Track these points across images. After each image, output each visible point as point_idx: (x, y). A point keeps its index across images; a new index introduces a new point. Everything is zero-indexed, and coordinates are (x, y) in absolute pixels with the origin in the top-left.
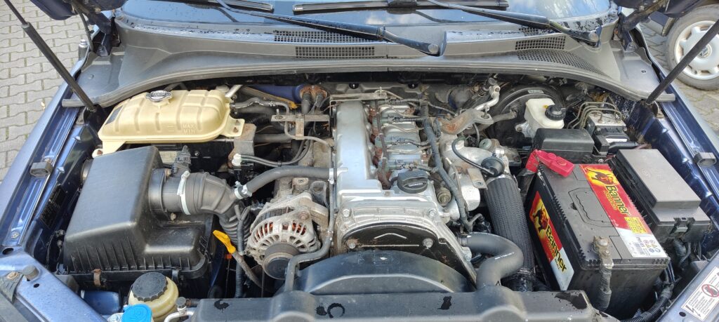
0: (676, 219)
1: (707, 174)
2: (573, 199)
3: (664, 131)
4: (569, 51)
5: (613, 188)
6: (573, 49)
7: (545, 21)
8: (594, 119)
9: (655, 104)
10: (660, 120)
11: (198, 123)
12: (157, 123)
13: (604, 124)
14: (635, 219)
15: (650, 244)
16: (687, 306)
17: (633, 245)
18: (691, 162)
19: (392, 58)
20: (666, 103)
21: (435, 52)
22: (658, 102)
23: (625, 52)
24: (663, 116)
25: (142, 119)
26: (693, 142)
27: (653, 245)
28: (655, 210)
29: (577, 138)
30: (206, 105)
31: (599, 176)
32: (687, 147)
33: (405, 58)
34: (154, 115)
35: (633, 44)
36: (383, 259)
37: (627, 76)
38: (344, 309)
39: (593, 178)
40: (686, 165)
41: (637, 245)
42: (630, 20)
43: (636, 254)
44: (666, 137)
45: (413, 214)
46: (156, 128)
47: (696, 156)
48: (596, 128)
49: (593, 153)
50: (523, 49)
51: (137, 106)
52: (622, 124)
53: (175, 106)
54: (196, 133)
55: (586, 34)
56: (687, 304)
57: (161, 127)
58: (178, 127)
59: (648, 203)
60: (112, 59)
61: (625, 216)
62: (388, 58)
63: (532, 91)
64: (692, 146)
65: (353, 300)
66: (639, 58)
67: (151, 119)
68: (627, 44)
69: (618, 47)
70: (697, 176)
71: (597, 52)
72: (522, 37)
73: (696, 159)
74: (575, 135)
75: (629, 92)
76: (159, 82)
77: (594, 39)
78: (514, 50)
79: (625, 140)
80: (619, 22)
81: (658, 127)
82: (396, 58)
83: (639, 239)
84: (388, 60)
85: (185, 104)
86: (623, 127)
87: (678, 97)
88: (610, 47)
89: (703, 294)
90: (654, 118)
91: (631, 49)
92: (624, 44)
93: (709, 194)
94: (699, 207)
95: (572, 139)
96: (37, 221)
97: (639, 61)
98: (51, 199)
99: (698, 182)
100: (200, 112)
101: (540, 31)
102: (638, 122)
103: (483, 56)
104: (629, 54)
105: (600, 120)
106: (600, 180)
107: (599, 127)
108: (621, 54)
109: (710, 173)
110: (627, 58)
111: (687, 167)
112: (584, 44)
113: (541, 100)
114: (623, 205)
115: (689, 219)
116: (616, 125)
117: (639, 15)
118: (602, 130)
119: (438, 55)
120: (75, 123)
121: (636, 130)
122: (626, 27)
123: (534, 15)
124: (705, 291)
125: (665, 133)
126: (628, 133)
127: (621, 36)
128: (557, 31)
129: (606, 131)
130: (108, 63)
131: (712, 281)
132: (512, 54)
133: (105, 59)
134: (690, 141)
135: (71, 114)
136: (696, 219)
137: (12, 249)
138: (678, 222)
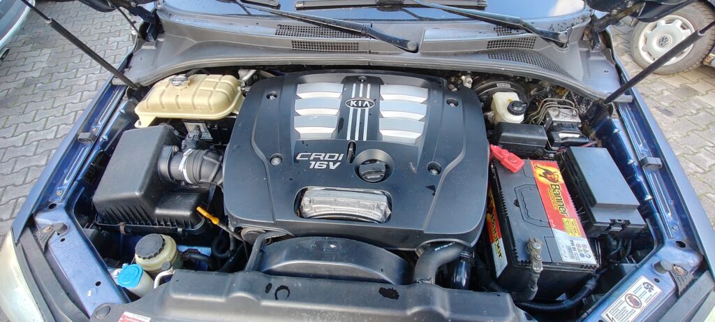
0: (611, 220)
1: (650, 177)
2: (518, 195)
3: (616, 131)
4: (538, 50)
5: (557, 187)
6: (542, 49)
7: (519, 21)
8: (553, 113)
9: (611, 106)
10: (613, 120)
11: (209, 105)
12: (177, 103)
13: (561, 119)
14: (572, 220)
15: (582, 248)
16: (607, 315)
17: (566, 249)
18: (636, 164)
19: (374, 53)
20: (623, 104)
21: (414, 49)
22: (615, 103)
23: (592, 51)
24: (618, 116)
25: (165, 100)
26: (641, 145)
27: (585, 250)
28: (593, 209)
29: (533, 134)
30: (217, 89)
31: (547, 173)
32: (636, 149)
33: (385, 54)
34: (174, 97)
35: (601, 44)
36: (332, 246)
37: (589, 75)
38: (289, 292)
39: (540, 176)
40: (630, 167)
41: (569, 249)
42: (602, 22)
43: (567, 258)
44: (617, 136)
45: (365, 207)
46: (177, 107)
47: (642, 160)
48: (553, 122)
49: (546, 148)
50: (493, 49)
51: (164, 88)
52: (578, 120)
53: (193, 88)
54: (208, 113)
55: (557, 35)
56: (608, 313)
57: (180, 106)
58: (194, 107)
59: (588, 202)
60: (157, 44)
61: (564, 217)
62: (370, 53)
63: (500, 85)
64: (640, 147)
65: (298, 283)
66: (604, 58)
67: (172, 100)
68: (594, 44)
69: (585, 47)
70: (640, 178)
71: (565, 52)
72: (494, 36)
73: (642, 163)
74: (530, 131)
75: (588, 92)
76: (183, 68)
77: (563, 40)
78: (486, 49)
79: (578, 136)
80: (591, 22)
81: (610, 126)
82: (377, 53)
83: (573, 244)
84: (369, 55)
85: (201, 88)
86: (578, 123)
87: (635, 99)
88: (577, 45)
89: (625, 304)
90: (608, 117)
91: (599, 49)
92: (592, 44)
93: (649, 197)
94: (637, 210)
95: (527, 134)
96: (79, 181)
97: (603, 61)
98: (93, 163)
99: (639, 184)
100: (210, 96)
101: (513, 31)
102: (593, 119)
103: (456, 55)
104: (595, 54)
105: (558, 116)
106: (546, 178)
107: (556, 121)
108: (588, 54)
109: (653, 176)
110: (592, 58)
111: (632, 169)
112: (554, 44)
113: (507, 94)
114: (563, 205)
115: (625, 221)
116: (572, 121)
117: (611, 18)
118: (558, 124)
119: (416, 51)
120: (121, 99)
121: (590, 125)
122: (596, 29)
123: (508, 15)
124: (628, 300)
125: (616, 133)
126: (581, 129)
127: (590, 36)
128: (529, 32)
129: (561, 126)
130: (154, 48)
131: (636, 291)
132: (483, 52)
133: (151, 45)
134: (639, 143)
135: (120, 90)
136: (632, 222)
137: (55, 205)
138: (613, 223)
